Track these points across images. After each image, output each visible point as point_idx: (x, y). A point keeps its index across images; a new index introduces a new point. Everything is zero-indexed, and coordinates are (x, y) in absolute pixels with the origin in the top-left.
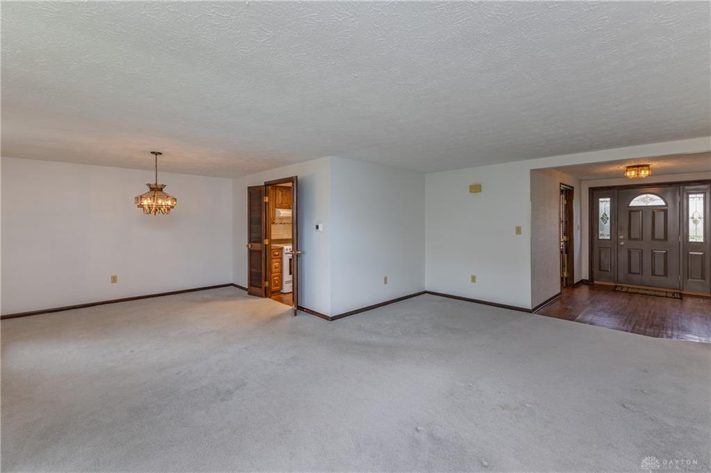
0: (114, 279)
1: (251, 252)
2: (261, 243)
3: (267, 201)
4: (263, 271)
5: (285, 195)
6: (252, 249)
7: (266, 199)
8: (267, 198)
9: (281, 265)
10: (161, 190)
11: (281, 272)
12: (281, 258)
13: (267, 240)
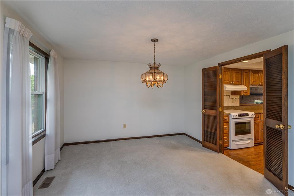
0: (125, 126)
1: (205, 116)
2: (216, 110)
3: (221, 78)
4: (218, 132)
5: (227, 74)
6: (205, 113)
7: (220, 77)
8: (221, 75)
9: (229, 128)
10: (157, 68)
11: (228, 132)
12: (228, 122)
13: (221, 108)
